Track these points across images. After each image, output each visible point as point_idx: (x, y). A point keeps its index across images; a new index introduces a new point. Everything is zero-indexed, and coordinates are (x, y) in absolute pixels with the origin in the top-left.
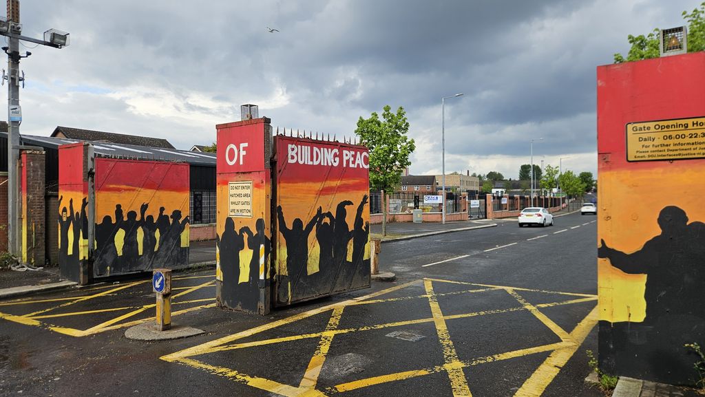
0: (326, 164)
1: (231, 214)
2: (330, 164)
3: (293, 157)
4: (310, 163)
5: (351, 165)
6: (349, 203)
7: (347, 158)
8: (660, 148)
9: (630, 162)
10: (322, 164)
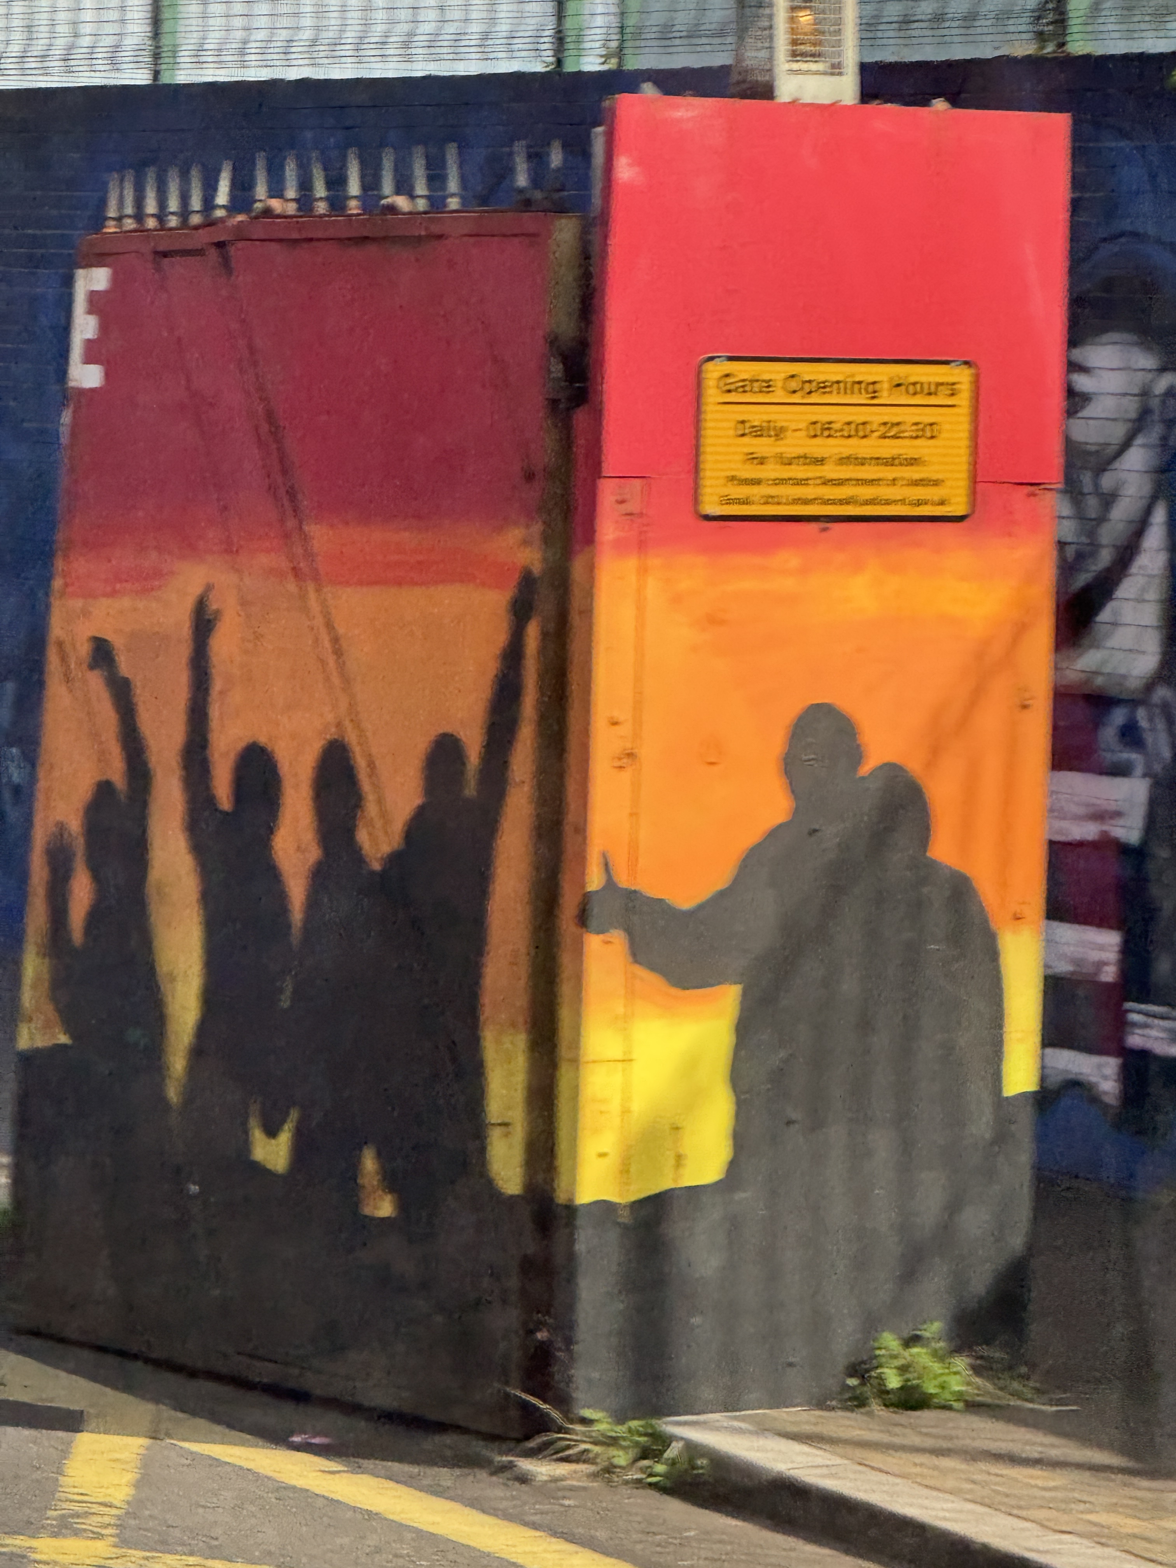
8: (798, 471)
9: (708, 518)
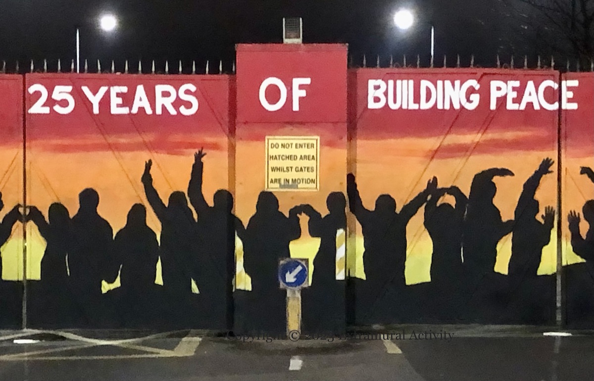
0: (447, 107)
1: (271, 185)
2: (457, 106)
3: (377, 100)
4: (413, 106)
5: (511, 106)
6: (504, 172)
7: (500, 94)
10: (440, 107)
